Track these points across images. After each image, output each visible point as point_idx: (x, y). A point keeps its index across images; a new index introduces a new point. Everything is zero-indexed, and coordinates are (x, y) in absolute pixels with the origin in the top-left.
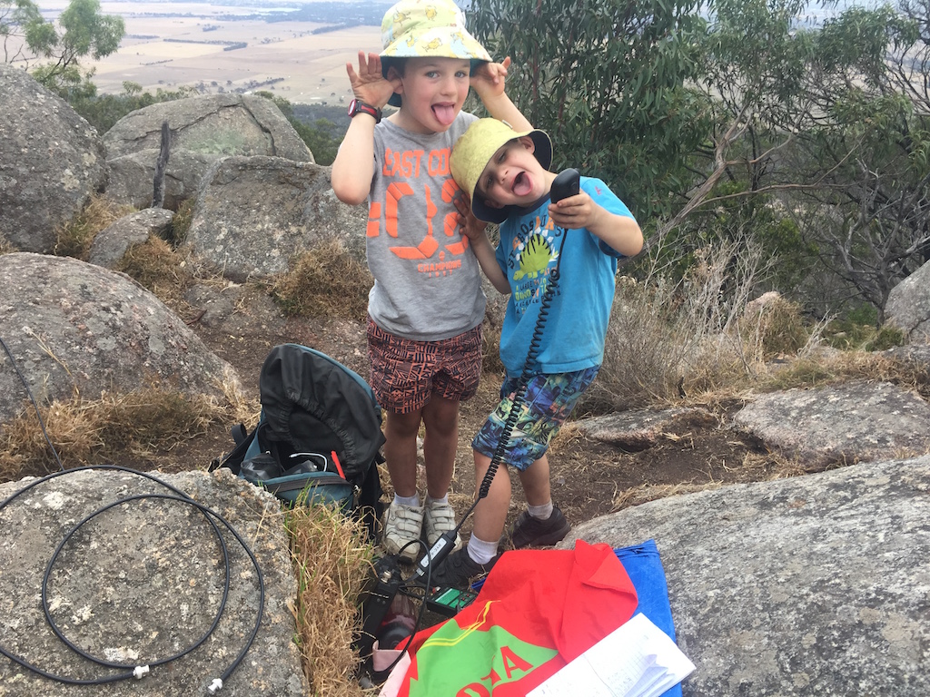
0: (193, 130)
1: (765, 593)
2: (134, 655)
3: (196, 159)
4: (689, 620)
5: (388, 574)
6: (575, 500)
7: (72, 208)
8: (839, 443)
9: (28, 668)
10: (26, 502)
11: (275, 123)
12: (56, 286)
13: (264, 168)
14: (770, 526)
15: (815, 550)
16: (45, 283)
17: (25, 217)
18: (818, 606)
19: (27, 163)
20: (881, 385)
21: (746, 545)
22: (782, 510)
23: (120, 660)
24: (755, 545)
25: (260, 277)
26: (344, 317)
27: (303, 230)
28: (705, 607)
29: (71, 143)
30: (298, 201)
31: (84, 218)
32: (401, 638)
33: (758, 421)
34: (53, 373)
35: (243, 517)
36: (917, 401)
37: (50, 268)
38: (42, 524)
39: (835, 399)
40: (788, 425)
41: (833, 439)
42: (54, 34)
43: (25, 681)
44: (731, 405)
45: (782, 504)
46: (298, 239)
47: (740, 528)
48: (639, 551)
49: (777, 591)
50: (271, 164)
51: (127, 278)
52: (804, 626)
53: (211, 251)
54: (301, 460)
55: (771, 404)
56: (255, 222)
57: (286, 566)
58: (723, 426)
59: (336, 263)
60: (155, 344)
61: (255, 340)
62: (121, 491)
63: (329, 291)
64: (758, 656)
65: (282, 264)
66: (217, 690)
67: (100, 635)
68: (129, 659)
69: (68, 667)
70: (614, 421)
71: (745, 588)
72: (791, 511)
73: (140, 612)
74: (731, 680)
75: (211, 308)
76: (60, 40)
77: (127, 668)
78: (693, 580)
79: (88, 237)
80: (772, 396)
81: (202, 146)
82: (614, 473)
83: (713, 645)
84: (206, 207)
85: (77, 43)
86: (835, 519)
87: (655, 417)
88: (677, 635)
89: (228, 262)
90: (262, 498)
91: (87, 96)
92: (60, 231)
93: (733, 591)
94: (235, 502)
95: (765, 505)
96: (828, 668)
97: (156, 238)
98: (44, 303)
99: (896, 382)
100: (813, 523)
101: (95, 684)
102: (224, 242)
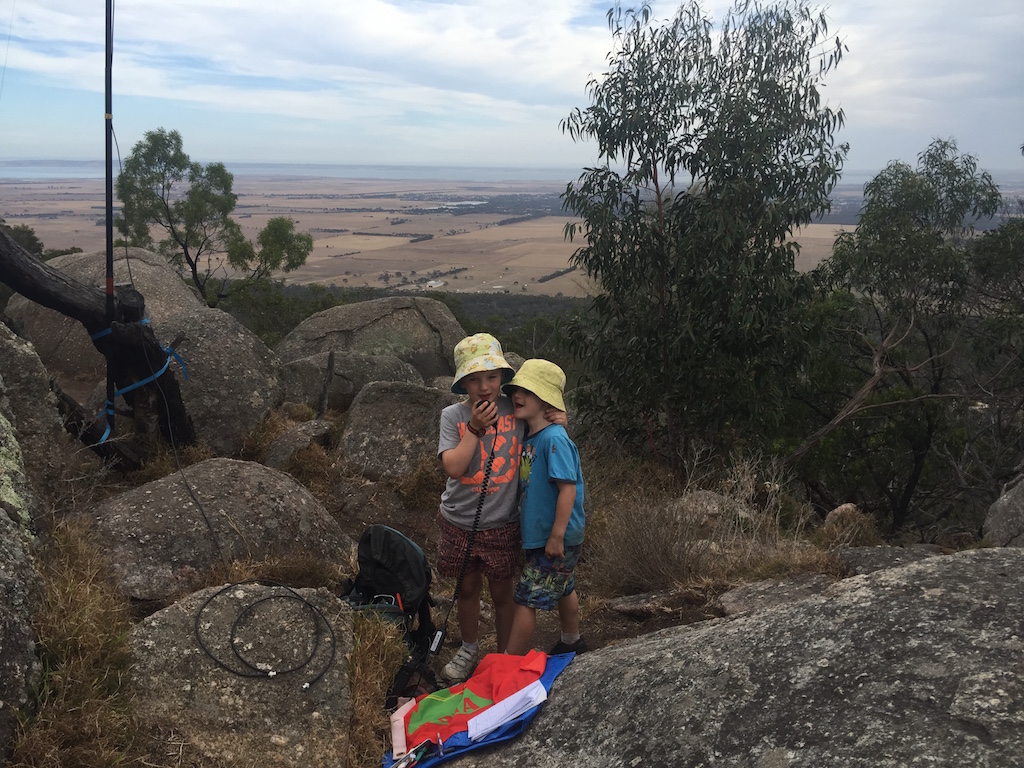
0: (368, 331)
2: (270, 668)
3: (366, 360)
7: (256, 420)
11: (445, 323)
12: (242, 482)
13: (401, 391)
16: (236, 481)
17: (222, 428)
19: (227, 387)
23: (263, 669)
25: (390, 477)
27: (426, 441)
29: (260, 370)
31: (265, 428)
33: (729, 600)
34: (236, 541)
35: (331, 613)
37: (240, 469)
38: (233, 605)
39: (783, 585)
42: (252, 251)
44: (720, 589)
46: (422, 447)
50: (406, 389)
51: (290, 477)
53: (355, 455)
54: (380, 598)
55: (746, 589)
56: (390, 434)
57: (349, 639)
58: (710, 604)
60: (304, 526)
62: (271, 593)
65: (407, 467)
66: (307, 688)
67: (255, 657)
68: (267, 669)
69: (240, 668)
70: (634, 598)
75: (351, 500)
76: (256, 256)
79: (266, 443)
81: (375, 345)
84: (356, 420)
85: (270, 258)
87: (660, 595)
89: (367, 465)
92: (246, 438)
94: (328, 605)
97: (315, 445)
98: (233, 494)
101: (251, 677)
102: (366, 449)
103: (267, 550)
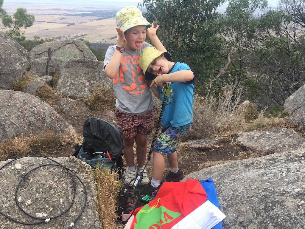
0: (57, 51)
1: (247, 193)
3: (59, 60)
4: (224, 202)
5: (126, 190)
6: (186, 167)
7: (19, 76)
8: (270, 147)
9: (11, 220)
10: (9, 167)
11: (85, 48)
12: (15, 100)
13: (82, 62)
14: (249, 173)
15: (263, 179)
16: (12, 99)
17: (4, 79)
18: (265, 196)
19: (4, 61)
20: (283, 129)
21: (241, 179)
22: (252, 167)
23: (41, 217)
24: (244, 178)
25: (81, 97)
26: (109, 110)
27: (95, 82)
28: (229, 198)
29: (18, 55)
30: (93, 73)
31: (23, 79)
32: (131, 211)
33: (244, 141)
34: (15, 128)
35: (79, 171)
36: (295, 134)
37: (13, 95)
38: (15, 174)
39: (268, 133)
40: (254, 142)
41: (268, 146)
42: (11, 20)
43: (10, 224)
44: (235, 136)
45: (252, 166)
46: (94, 85)
47: (239, 173)
48: (207, 181)
49: (252, 192)
50: (84, 61)
51: (38, 98)
52: (260, 202)
53: (65, 89)
54: (97, 154)
55: (248, 135)
56: (79, 80)
57: (94, 187)
58: (233, 142)
59: (106, 92)
60: (47, 119)
61: (80, 118)
62: (40, 163)
63: (104, 102)
64: (246, 212)
65: (88, 93)
66: (72, 226)
67: (34, 209)
68: (44, 216)
69: (24, 219)
70: (198, 142)
71: (241, 192)
72: (255, 168)
73: (47, 201)
74: (237, 220)
75: (65, 107)
76: (13, 22)
77: (43, 219)
78: (224, 190)
79: (24, 85)
80: (248, 133)
81: (61, 56)
82: (198, 158)
83: (231, 210)
84: (63, 75)
85: (19, 23)
86: (269, 169)
87: (211, 140)
88: (220, 207)
89: (70, 93)
90: (86, 165)
91: (22, 40)
92: (15, 83)
93: (238, 193)
94: (77, 166)
95: (247, 166)
96: (268, 215)
97: (47, 85)
98: (11, 106)
99: (288, 127)
100: (262, 171)
101: (33, 224)
102: (69, 86)
103: (31, 131)
